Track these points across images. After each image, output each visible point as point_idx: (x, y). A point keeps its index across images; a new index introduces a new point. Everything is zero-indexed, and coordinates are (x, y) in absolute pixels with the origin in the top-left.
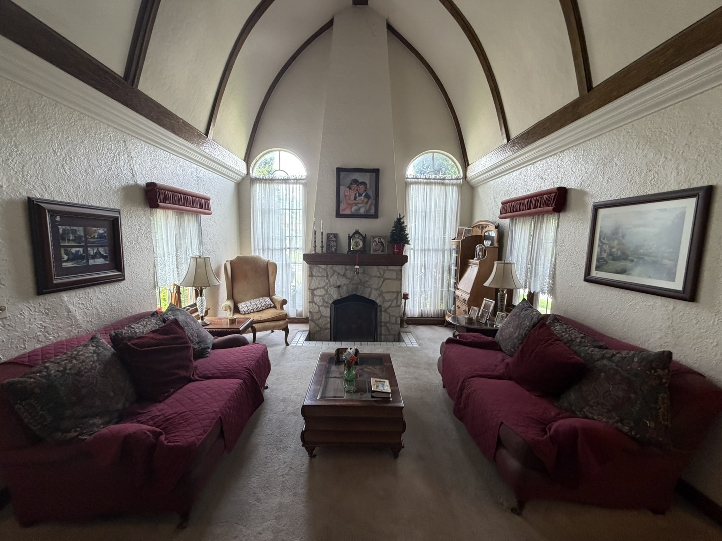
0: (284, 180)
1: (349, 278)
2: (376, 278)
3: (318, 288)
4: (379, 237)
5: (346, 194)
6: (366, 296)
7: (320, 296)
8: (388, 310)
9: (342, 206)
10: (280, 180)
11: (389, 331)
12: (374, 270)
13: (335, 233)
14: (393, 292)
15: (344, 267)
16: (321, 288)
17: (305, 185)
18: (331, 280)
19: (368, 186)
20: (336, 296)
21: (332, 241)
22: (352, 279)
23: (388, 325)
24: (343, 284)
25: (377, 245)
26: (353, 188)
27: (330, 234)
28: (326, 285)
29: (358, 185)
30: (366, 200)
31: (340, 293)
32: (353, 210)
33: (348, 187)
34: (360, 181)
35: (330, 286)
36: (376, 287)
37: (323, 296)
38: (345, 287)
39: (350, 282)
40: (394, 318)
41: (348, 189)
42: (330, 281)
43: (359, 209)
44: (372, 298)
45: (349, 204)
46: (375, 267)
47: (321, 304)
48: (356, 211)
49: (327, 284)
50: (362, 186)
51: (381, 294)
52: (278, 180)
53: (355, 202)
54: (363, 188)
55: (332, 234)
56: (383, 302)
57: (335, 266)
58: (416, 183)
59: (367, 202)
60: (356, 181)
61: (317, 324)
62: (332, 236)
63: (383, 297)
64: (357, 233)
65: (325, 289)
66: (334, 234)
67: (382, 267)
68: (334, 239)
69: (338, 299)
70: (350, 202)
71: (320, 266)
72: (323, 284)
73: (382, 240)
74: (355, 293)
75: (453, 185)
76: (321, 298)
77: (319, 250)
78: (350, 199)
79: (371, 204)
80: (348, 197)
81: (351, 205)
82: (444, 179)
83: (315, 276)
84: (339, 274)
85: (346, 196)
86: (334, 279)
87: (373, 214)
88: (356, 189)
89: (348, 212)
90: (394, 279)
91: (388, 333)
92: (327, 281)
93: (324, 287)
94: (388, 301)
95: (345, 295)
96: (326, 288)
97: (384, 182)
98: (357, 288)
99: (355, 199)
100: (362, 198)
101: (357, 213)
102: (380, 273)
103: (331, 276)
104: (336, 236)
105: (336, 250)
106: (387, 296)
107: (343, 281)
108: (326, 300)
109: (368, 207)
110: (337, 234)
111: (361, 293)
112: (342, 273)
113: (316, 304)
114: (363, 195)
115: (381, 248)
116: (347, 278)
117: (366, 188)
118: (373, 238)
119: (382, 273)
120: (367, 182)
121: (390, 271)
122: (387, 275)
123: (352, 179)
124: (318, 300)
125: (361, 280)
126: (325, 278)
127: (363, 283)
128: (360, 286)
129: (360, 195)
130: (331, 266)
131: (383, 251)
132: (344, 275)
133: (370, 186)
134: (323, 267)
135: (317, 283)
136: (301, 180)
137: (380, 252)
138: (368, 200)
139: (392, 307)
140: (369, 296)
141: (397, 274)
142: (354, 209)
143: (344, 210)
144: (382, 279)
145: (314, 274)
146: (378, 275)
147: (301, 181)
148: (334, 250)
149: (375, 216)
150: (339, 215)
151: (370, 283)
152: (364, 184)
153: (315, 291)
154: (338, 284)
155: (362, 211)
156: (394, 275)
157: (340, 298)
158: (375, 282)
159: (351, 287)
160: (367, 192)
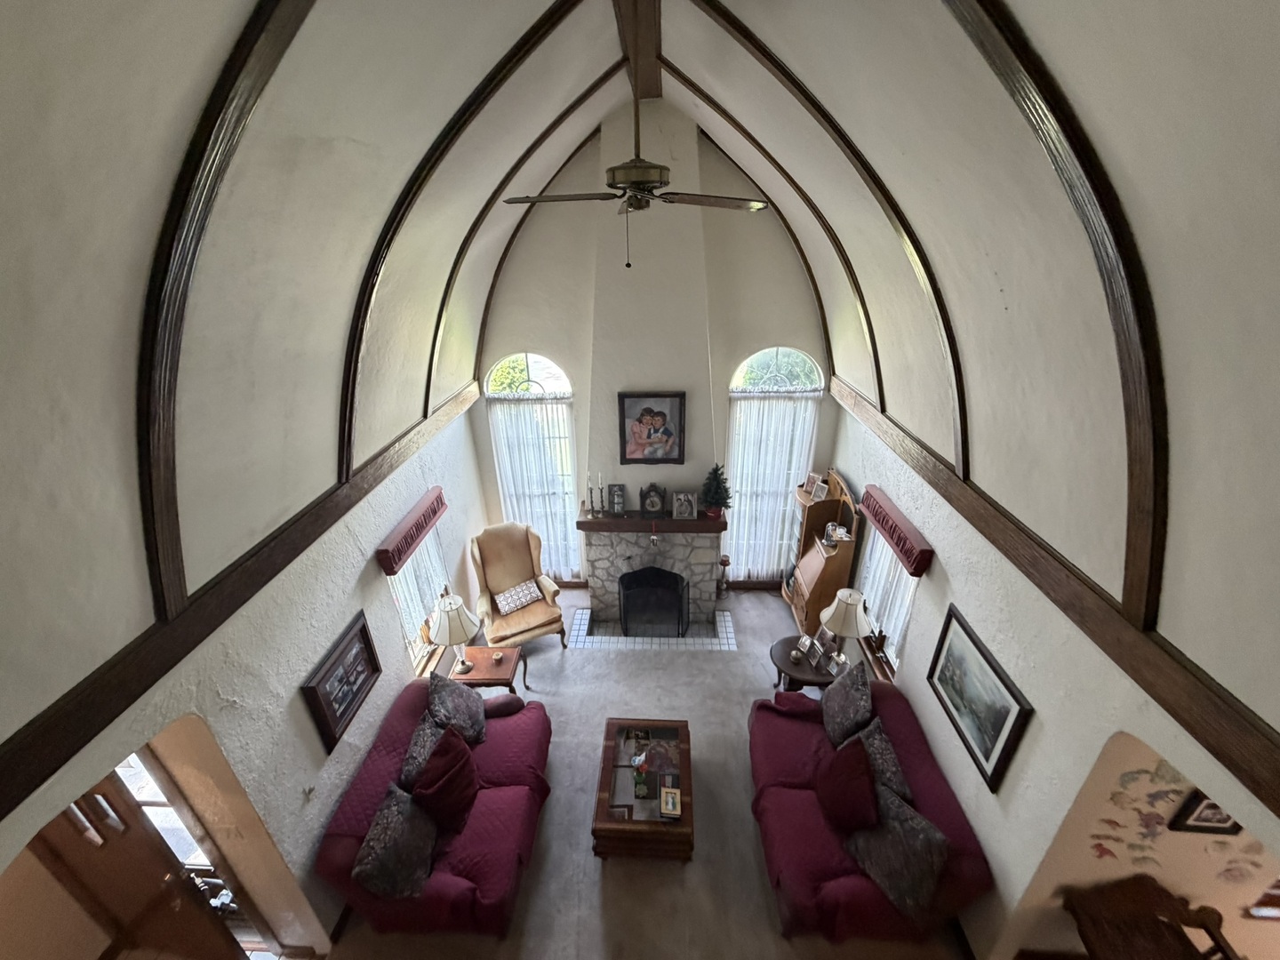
0: (538, 398)
1: (643, 548)
2: (681, 548)
3: (600, 559)
4: (686, 493)
5: (635, 430)
7: (603, 569)
9: (629, 448)
10: (532, 399)
14: (706, 564)
15: (635, 534)
16: (603, 559)
17: (571, 405)
18: (617, 549)
19: (668, 418)
20: (625, 569)
22: (647, 548)
24: (634, 554)
25: (682, 505)
26: (644, 421)
28: (610, 556)
29: (652, 417)
30: (665, 438)
31: (630, 566)
32: (646, 452)
33: (637, 420)
34: (656, 409)
35: (616, 557)
36: (680, 557)
37: (607, 570)
38: (638, 559)
39: (645, 552)
41: (637, 423)
42: (616, 552)
43: (655, 451)
44: (675, 571)
45: (638, 444)
46: (680, 535)
47: (604, 578)
48: (651, 453)
49: (612, 554)
50: (659, 418)
51: (688, 566)
52: (528, 400)
53: (649, 440)
54: (661, 420)
55: (615, 486)
56: (692, 575)
57: (622, 533)
58: (745, 398)
59: (667, 441)
60: (649, 411)
61: (599, 600)
62: (615, 489)
63: (692, 571)
65: (609, 561)
67: (692, 534)
69: (629, 573)
70: (640, 441)
71: (600, 533)
72: (606, 555)
73: (690, 497)
74: (652, 565)
75: (807, 399)
76: (604, 572)
78: (640, 437)
79: (674, 443)
80: (637, 435)
81: (643, 446)
82: (793, 392)
83: (595, 545)
84: (628, 541)
85: (634, 433)
86: (622, 549)
88: (650, 422)
89: (638, 455)
90: (707, 548)
91: (698, 611)
92: (612, 551)
94: (699, 574)
95: (637, 568)
96: (611, 559)
97: (694, 409)
98: (655, 558)
99: (649, 437)
100: (659, 434)
101: (652, 457)
102: (687, 541)
103: (617, 545)
104: (622, 488)
106: (698, 569)
107: (635, 551)
108: (612, 573)
109: (668, 448)
110: (623, 485)
111: (661, 565)
112: (633, 542)
113: (598, 578)
114: (661, 430)
115: (688, 511)
116: (640, 547)
117: (664, 420)
118: (677, 495)
119: (690, 541)
123: (645, 407)
124: (601, 574)
126: (609, 548)
127: (663, 554)
128: (658, 557)
129: (656, 431)
130: (616, 533)
131: (691, 513)
132: (636, 544)
135: (598, 554)
137: (686, 515)
138: (669, 437)
141: (713, 542)
142: (648, 450)
143: (633, 452)
145: (593, 542)
146: (685, 543)
147: (563, 400)
149: (680, 460)
151: (674, 553)
152: (661, 414)
153: (596, 564)
154: (628, 555)
155: (660, 454)
157: (631, 571)
158: (679, 553)
159: (646, 558)
160: (667, 426)
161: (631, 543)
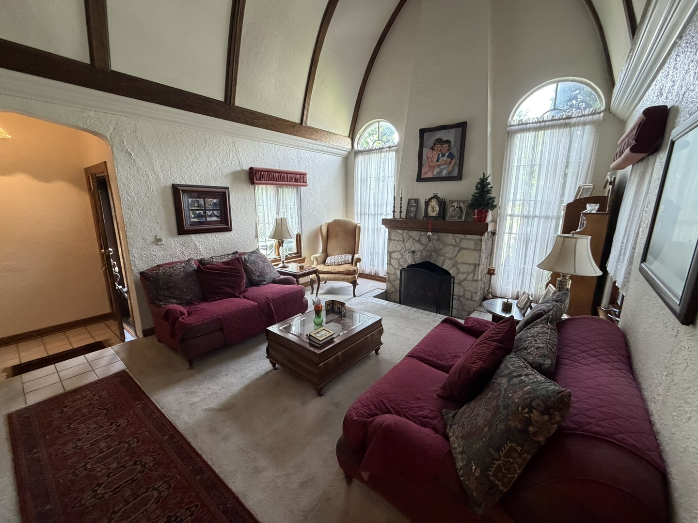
0: (380, 149)
1: (423, 245)
2: (451, 247)
3: (395, 252)
4: (459, 202)
5: (429, 156)
6: (440, 264)
7: (396, 259)
8: (463, 284)
9: (424, 170)
10: (376, 150)
11: (462, 306)
12: (450, 238)
13: (415, 197)
14: (470, 264)
15: (419, 232)
16: (397, 251)
17: (397, 151)
18: (407, 245)
19: (453, 144)
20: (410, 262)
21: (412, 206)
22: (426, 246)
23: (462, 299)
24: (417, 250)
25: (454, 210)
26: (436, 148)
27: (411, 199)
28: (401, 250)
29: (441, 145)
30: (449, 160)
31: (414, 259)
32: (435, 172)
33: (431, 149)
34: (444, 139)
35: (405, 251)
36: (450, 256)
37: (398, 260)
38: (419, 254)
39: (424, 248)
40: (470, 293)
41: (431, 150)
42: (405, 246)
43: (441, 171)
44: (445, 267)
45: (430, 166)
46: (451, 235)
47: (396, 267)
48: (438, 173)
49: (403, 248)
50: (446, 145)
51: (455, 265)
52: (375, 150)
53: (438, 163)
54: (447, 146)
55: (413, 199)
56: (458, 273)
57: (410, 231)
58: (522, 130)
59: (450, 163)
60: (439, 141)
61: (392, 285)
62: (412, 202)
63: (458, 269)
64: (435, 197)
65: (400, 253)
66: (415, 199)
67: (459, 235)
68: (414, 204)
69: (412, 265)
70: (432, 164)
71: (397, 230)
72: (399, 248)
73: (462, 205)
74: (427, 260)
75: (584, 124)
76: (397, 261)
77: (397, 216)
78: (432, 161)
79: (455, 164)
80: (430, 160)
81: (433, 168)
82: (569, 118)
83: (393, 240)
84: (414, 239)
85: (428, 158)
86: (409, 244)
87: (456, 175)
88: (439, 149)
89: (429, 175)
90: (472, 250)
91: (461, 308)
92: (403, 245)
93: (400, 251)
94: (464, 273)
95: (418, 261)
96: (402, 252)
97: (472, 137)
98: (431, 255)
99: (438, 161)
100: (445, 158)
101: (438, 176)
102: (456, 241)
103: (407, 241)
104: (417, 201)
105: (415, 215)
106: (463, 268)
107: (417, 247)
108: (401, 264)
109: (450, 168)
110: (418, 199)
111: (435, 261)
112: (417, 239)
113: (392, 266)
114: (447, 154)
115: (459, 214)
116: (421, 244)
117: (450, 146)
118: (452, 203)
119: (458, 242)
120: (452, 140)
121: (469, 241)
122: (464, 244)
123: (437, 138)
124: (395, 263)
125: (435, 247)
126: (401, 242)
127: (437, 251)
128: (433, 254)
129: (443, 155)
130: (407, 231)
131: (460, 217)
132: (419, 241)
133: (455, 143)
134: (400, 231)
135: (394, 247)
136: (393, 146)
137: (456, 218)
138: (452, 159)
139: (468, 281)
140: (443, 264)
141: (476, 244)
142: (436, 170)
143: (426, 173)
144: (458, 249)
145: (392, 238)
146: (454, 243)
147: (393, 148)
148: (412, 215)
149: (459, 177)
150: (419, 179)
151: (445, 251)
152: (448, 142)
153: (392, 254)
154: (413, 250)
155: (444, 173)
156: (472, 245)
157: (414, 263)
158: (449, 251)
159: (425, 253)
160: (451, 151)
161: (416, 240)
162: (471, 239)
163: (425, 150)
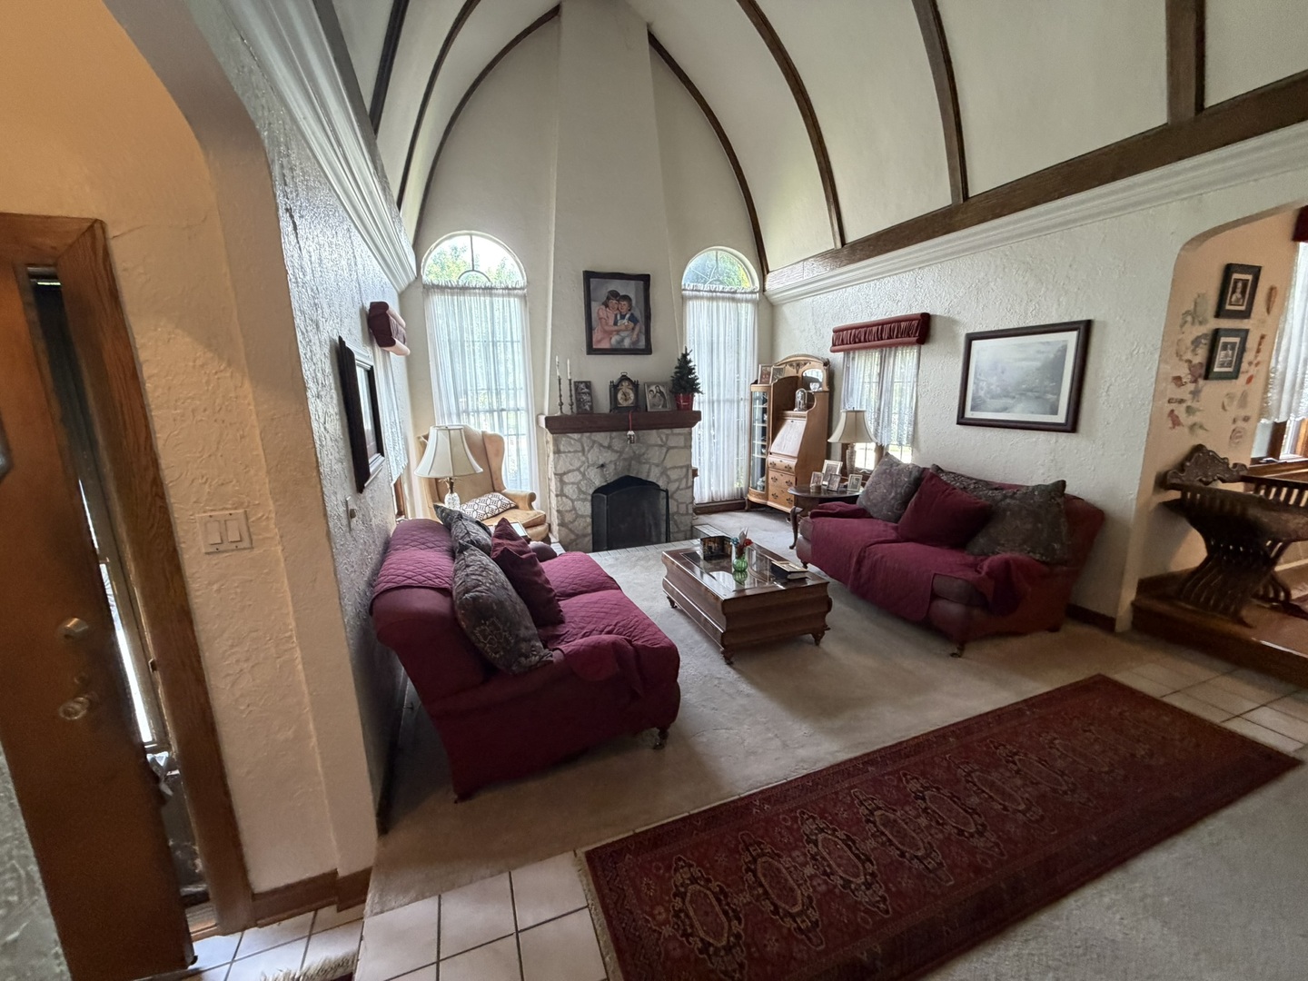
1: (617, 452)
2: (656, 448)
3: (569, 472)
4: (657, 385)
5: (601, 315)
7: (573, 483)
8: (677, 496)
9: (596, 336)
11: (677, 527)
12: (653, 436)
13: (587, 379)
14: (681, 467)
19: (634, 302)
20: (598, 482)
21: (583, 393)
22: (621, 452)
24: (607, 462)
25: (655, 396)
26: (610, 305)
27: (579, 382)
28: (581, 467)
29: (618, 301)
30: (632, 325)
32: (613, 341)
33: (603, 304)
34: (622, 293)
35: (588, 467)
36: (656, 462)
38: (613, 466)
39: (619, 456)
41: (603, 307)
42: (588, 459)
43: (622, 340)
45: (605, 332)
46: (654, 431)
47: (575, 497)
48: (618, 342)
49: (584, 463)
50: (625, 303)
53: (616, 328)
54: (627, 305)
55: (582, 382)
56: (668, 483)
57: (594, 434)
59: (633, 329)
60: (614, 294)
62: (582, 386)
63: (668, 477)
65: (580, 472)
66: (586, 382)
67: (665, 431)
68: (586, 390)
69: (603, 486)
70: (607, 328)
71: (570, 435)
72: (577, 464)
73: (662, 389)
74: (626, 474)
76: (575, 487)
78: (607, 324)
79: (640, 331)
80: (603, 321)
81: (609, 334)
84: (601, 445)
85: (600, 319)
86: (595, 456)
88: (616, 306)
89: (605, 345)
91: (676, 530)
92: (584, 459)
93: (578, 469)
97: (658, 296)
99: (615, 324)
100: (625, 321)
101: (619, 347)
102: (662, 440)
103: (589, 451)
104: (588, 385)
105: (591, 407)
107: (607, 457)
109: (635, 336)
110: (590, 382)
112: (606, 444)
113: (567, 497)
114: (627, 316)
115: (662, 402)
116: (614, 451)
117: (630, 305)
118: (649, 387)
122: (672, 442)
123: (609, 290)
124: (571, 491)
126: (580, 454)
129: (623, 317)
131: (664, 406)
132: (609, 447)
135: (567, 464)
136: (515, 289)
137: (660, 407)
138: (635, 324)
139: (682, 489)
141: (686, 440)
142: (615, 339)
143: (599, 342)
148: (587, 407)
152: (626, 298)
154: (601, 462)
155: (627, 343)
156: (680, 441)
157: (605, 484)
158: (655, 455)
160: (632, 311)
161: (604, 447)
162: (679, 434)
163: (595, 306)
